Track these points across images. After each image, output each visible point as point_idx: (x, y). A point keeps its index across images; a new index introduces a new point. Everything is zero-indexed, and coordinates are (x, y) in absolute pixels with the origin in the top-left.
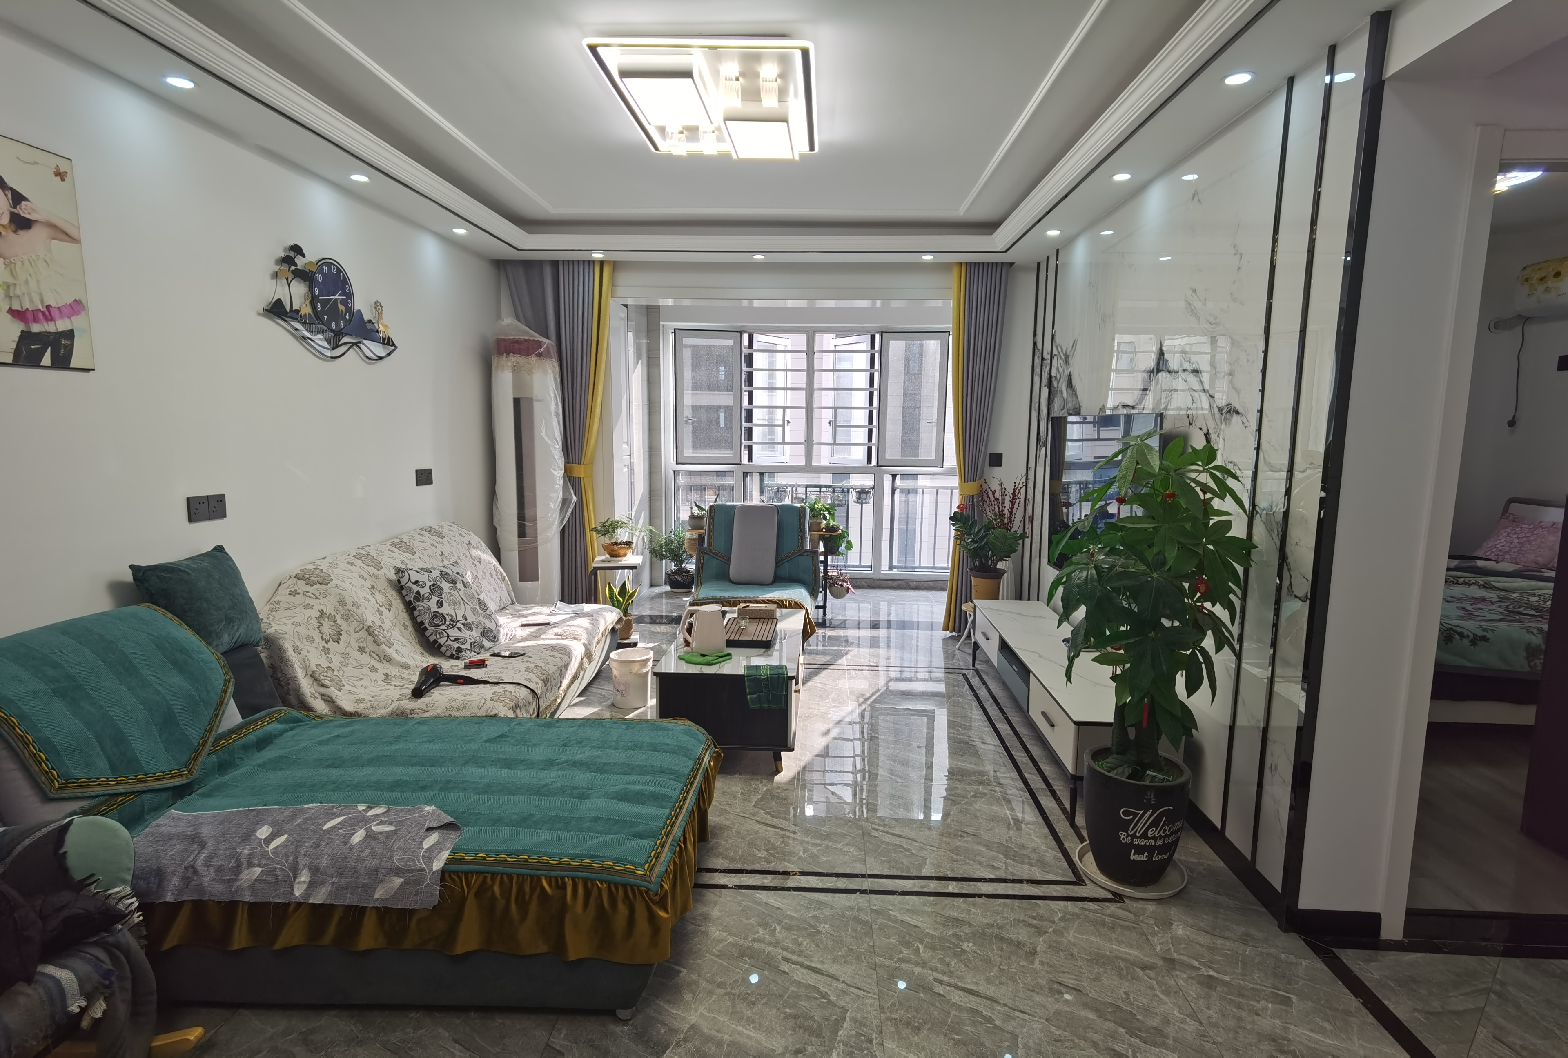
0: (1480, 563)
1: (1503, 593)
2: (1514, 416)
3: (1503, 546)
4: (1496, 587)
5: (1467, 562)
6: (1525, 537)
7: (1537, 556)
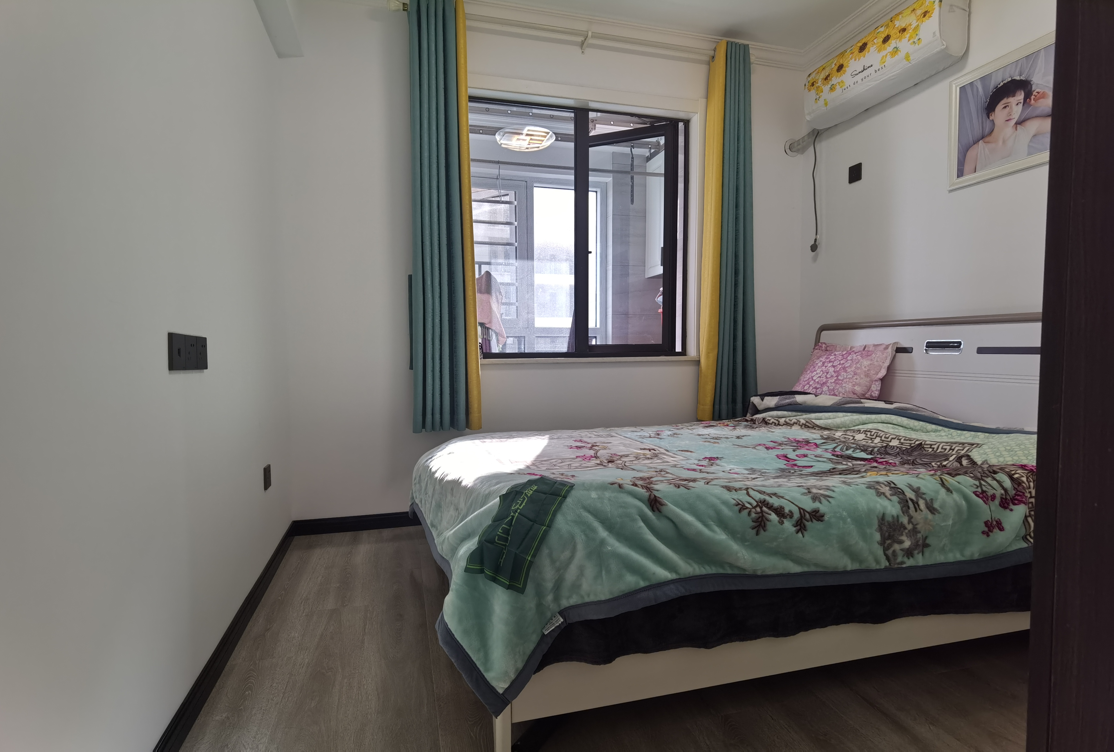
0: (799, 398)
1: (826, 433)
2: (816, 240)
3: (820, 377)
4: (818, 426)
5: (786, 399)
6: (840, 364)
7: (854, 385)
